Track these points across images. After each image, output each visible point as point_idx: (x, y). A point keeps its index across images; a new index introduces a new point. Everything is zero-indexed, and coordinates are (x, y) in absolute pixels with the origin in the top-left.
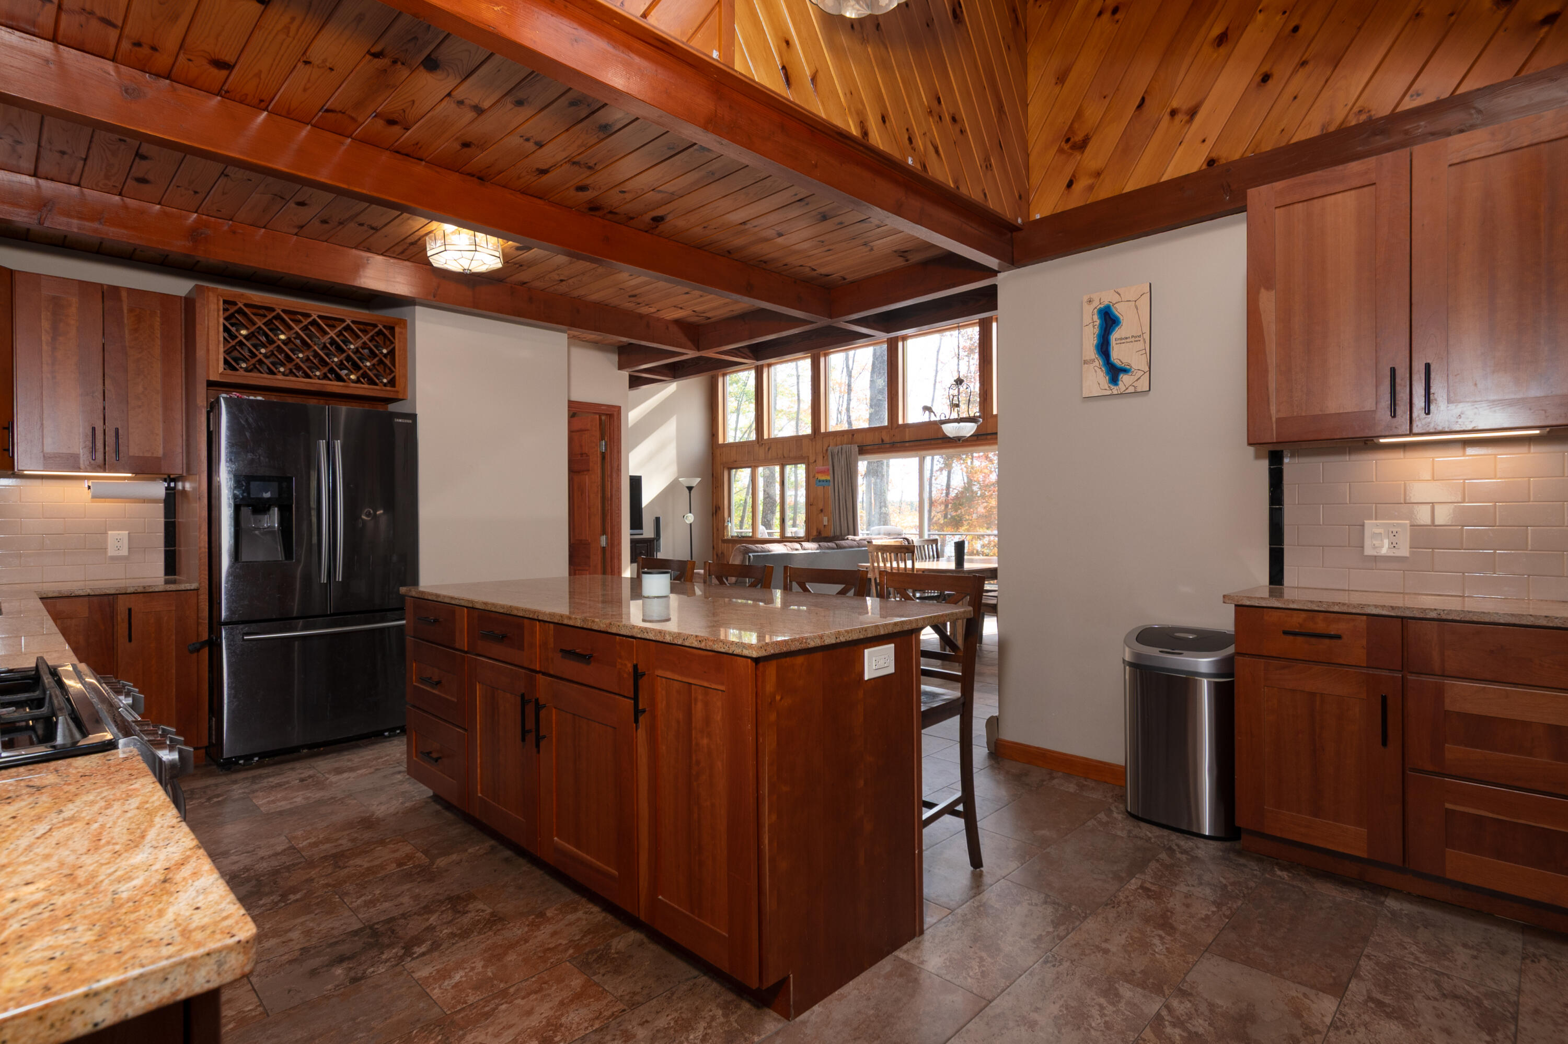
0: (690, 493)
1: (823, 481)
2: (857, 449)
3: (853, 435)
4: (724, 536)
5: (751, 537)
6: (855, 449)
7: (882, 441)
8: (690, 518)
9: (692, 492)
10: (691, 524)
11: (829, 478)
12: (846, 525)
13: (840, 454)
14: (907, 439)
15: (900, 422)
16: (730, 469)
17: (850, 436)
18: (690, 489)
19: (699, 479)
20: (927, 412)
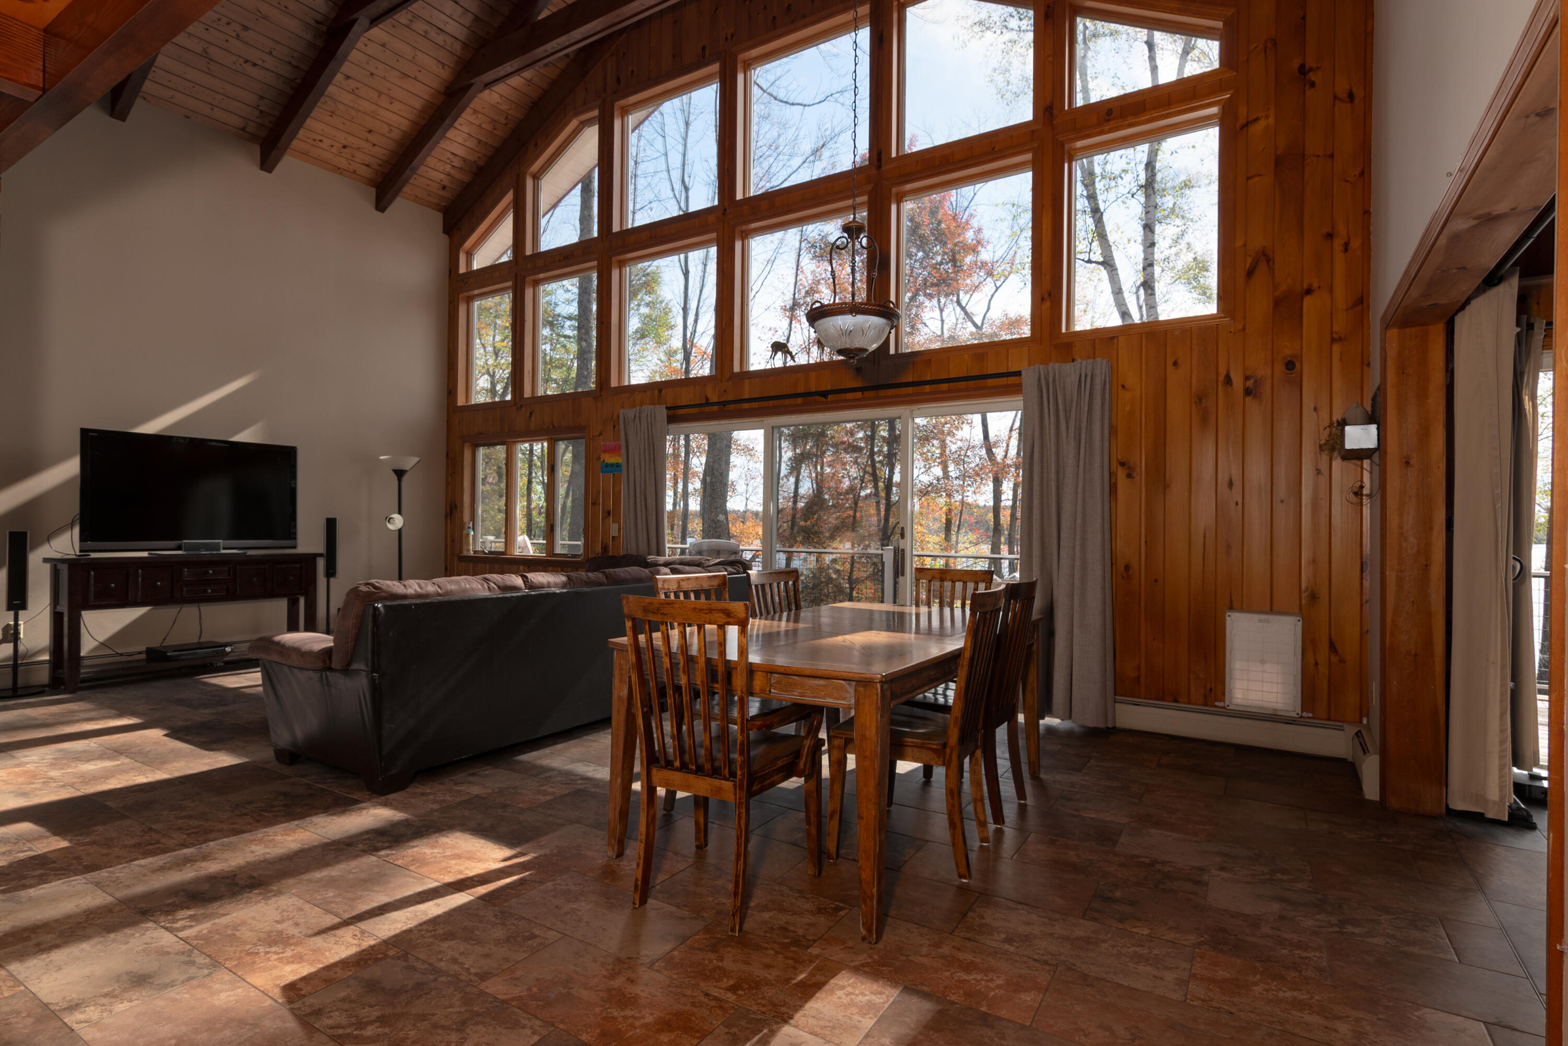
0: (400, 480)
1: (612, 465)
2: (664, 412)
3: (660, 391)
4: (461, 551)
5: (502, 553)
6: (661, 412)
7: (707, 399)
8: (398, 521)
9: (405, 479)
10: (400, 531)
11: (620, 461)
12: (645, 537)
13: (637, 419)
14: (746, 396)
15: (737, 369)
16: (475, 446)
17: (656, 392)
18: (400, 473)
19: (416, 459)
20: (779, 354)
